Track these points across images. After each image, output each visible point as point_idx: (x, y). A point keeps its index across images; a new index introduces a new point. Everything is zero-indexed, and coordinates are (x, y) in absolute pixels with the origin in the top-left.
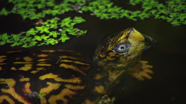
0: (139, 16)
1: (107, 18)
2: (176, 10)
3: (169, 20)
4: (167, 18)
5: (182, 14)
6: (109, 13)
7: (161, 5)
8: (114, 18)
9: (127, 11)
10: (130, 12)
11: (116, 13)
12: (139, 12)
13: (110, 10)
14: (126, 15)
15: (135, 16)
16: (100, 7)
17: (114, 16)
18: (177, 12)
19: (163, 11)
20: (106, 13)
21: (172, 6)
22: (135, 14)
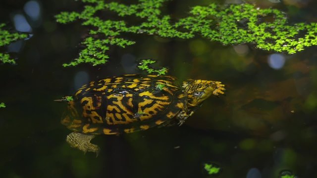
0: (187, 36)
1: (165, 36)
2: (225, 34)
3: (221, 40)
4: (219, 40)
5: (230, 37)
6: (168, 33)
7: (214, 32)
8: (170, 37)
9: (179, 33)
10: (181, 33)
11: (172, 33)
12: (187, 33)
13: (168, 31)
14: (178, 35)
15: (184, 36)
16: (163, 29)
17: (169, 35)
18: (226, 35)
19: (217, 35)
20: (166, 32)
21: (223, 32)
22: (184, 34)
